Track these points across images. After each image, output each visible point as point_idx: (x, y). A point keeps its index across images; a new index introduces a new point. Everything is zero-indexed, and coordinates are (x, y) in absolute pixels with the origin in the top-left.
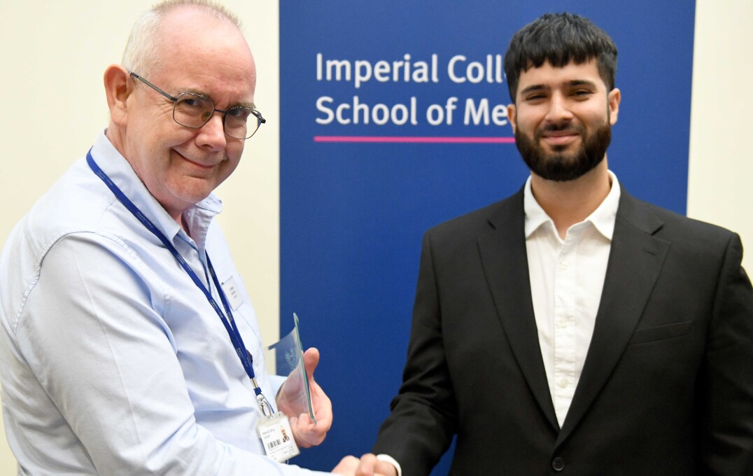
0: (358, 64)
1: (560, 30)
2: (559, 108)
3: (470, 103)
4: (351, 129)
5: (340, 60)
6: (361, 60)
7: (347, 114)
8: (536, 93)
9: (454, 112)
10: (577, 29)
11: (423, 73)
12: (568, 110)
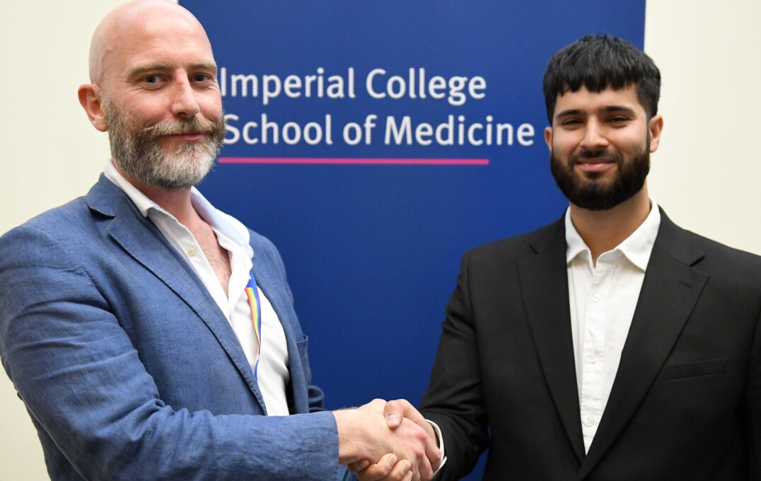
0: (266, 79)
1: (598, 54)
2: (594, 134)
5: (246, 75)
6: (269, 74)
8: (571, 118)
9: (373, 130)
10: (617, 53)
11: (338, 88)
12: (602, 136)
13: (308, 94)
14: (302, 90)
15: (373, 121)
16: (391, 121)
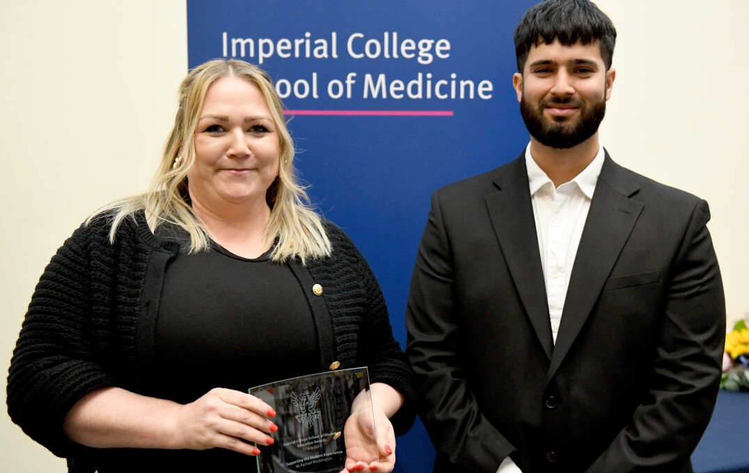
0: (261, 42)
1: (570, 12)
2: (563, 83)
5: (244, 39)
6: (263, 38)
8: (544, 67)
9: (353, 86)
10: (586, 13)
11: (323, 49)
12: (571, 85)
13: (297, 55)
14: (292, 51)
15: (353, 78)
16: (368, 78)
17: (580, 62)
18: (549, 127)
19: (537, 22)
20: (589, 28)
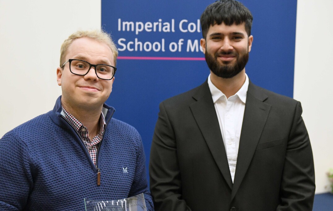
0: (137, 24)
1: (229, 8)
2: (227, 44)
3: (189, 42)
4: (134, 53)
5: (129, 22)
6: (138, 21)
7: (132, 46)
8: (217, 36)
9: (182, 46)
10: (237, 9)
11: (168, 28)
12: (231, 46)
13: (155, 30)
14: (152, 28)
17: (235, 33)
18: (221, 67)
19: (213, 13)
20: (239, 16)
